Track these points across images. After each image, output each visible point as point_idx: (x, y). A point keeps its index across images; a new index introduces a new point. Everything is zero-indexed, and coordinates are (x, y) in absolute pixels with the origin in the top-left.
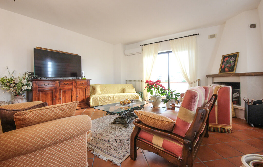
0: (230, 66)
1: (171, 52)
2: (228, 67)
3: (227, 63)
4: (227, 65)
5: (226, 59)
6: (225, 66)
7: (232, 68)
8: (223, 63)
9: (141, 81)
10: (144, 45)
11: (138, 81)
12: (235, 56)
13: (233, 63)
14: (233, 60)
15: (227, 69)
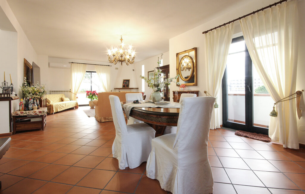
1: (95, 72)
9: (70, 92)
10: (73, 63)
11: (66, 91)
12: (128, 81)
13: (128, 84)
14: (128, 82)
15: (126, 86)
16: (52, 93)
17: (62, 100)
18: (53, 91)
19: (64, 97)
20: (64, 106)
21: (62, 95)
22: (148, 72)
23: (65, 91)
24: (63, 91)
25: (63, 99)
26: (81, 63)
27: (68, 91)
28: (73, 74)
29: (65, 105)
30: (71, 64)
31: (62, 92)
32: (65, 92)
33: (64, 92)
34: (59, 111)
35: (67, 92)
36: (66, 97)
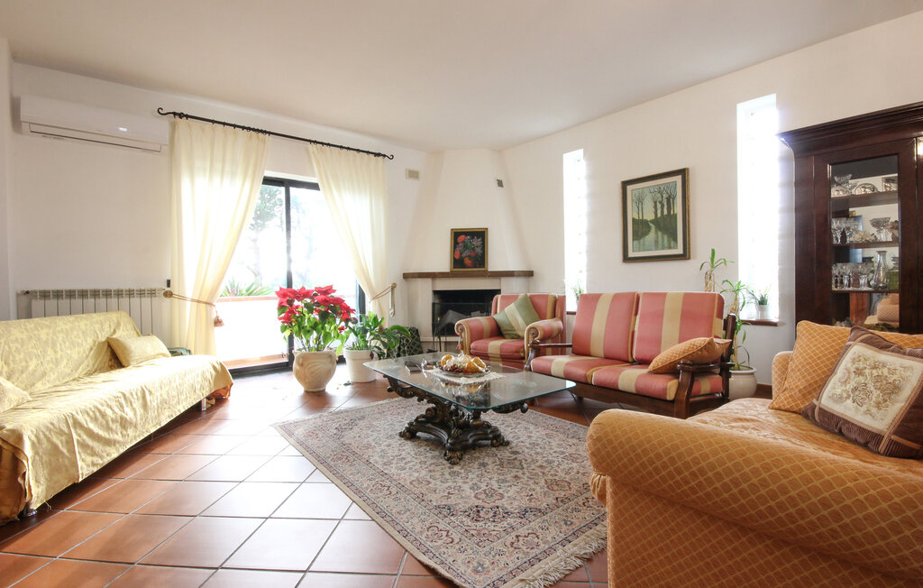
0: (473, 254)
2: (469, 257)
3: (466, 247)
4: (466, 253)
5: (462, 238)
6: (461, 254)
7: (481, 260)
8: (455, 248)
9: (168, 295)
10: (181, 115)
11: (141, 293)
12: (481, 235)
13: (479, 250)
14: (477, 242)
15: (468, 261)
16: (38, 304)
17: (114, 357)
18: (45, 295)
19: (125, 334)
20: (129, 414)
21: (114, 316)
22: (625, 184)
23: (130, 293)
24: (119, 294)
25: (125, 348)
26: (235, 126)
27: (152, 293)
28: (185, 183)
29: (137, 405)
30: (174, 126)
31: (113, 301)
32: (136, 301)
33: (125, 301)
34: (85, 469)
35: (146, 300)
36: (142, 331)
